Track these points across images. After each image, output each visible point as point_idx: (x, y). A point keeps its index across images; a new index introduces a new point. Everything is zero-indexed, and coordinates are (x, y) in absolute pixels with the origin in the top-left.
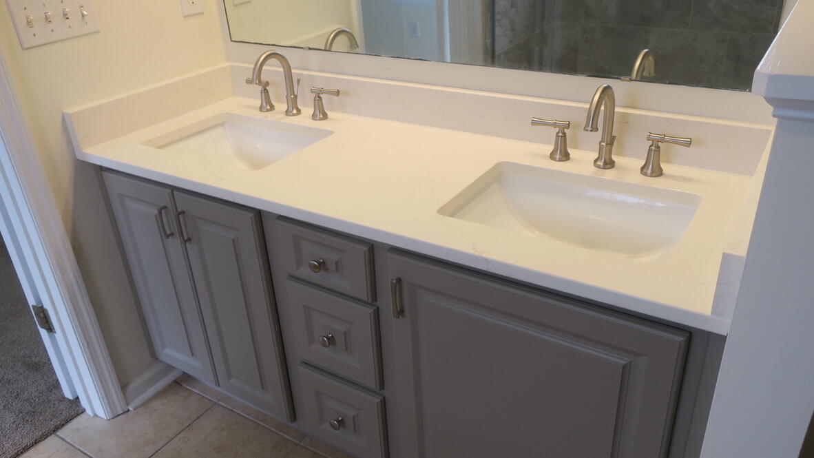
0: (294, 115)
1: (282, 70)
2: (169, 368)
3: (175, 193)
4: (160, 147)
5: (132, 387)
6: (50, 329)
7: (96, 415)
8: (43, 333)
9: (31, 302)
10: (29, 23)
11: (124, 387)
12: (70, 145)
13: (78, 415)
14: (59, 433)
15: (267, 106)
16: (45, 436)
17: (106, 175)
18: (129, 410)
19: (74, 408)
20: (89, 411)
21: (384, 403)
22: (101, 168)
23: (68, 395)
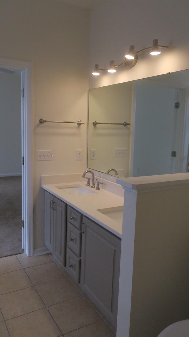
0: (93, 188)
1: (92, 175)
2: (48, 250)
3: (55, 198)
4: (59, 189)
5: (36, 250)
6: (24, 228)
7: (26, 254)
8: (22, 228)
9: (22, 219)
10: (40, 156)
11: (34, 249)
12: (41, 184)
13: (23, 253)
14: (17, 255)
15: (89, 184)
16: (13, 255)
17: (45, 192)
18: (33, 256)
19: (23, 251)
20: (25, 253)
21: (80, 261)
22: (45, 190)
23: (23, 248)
